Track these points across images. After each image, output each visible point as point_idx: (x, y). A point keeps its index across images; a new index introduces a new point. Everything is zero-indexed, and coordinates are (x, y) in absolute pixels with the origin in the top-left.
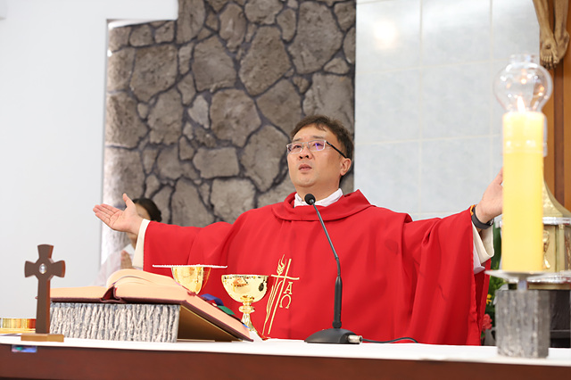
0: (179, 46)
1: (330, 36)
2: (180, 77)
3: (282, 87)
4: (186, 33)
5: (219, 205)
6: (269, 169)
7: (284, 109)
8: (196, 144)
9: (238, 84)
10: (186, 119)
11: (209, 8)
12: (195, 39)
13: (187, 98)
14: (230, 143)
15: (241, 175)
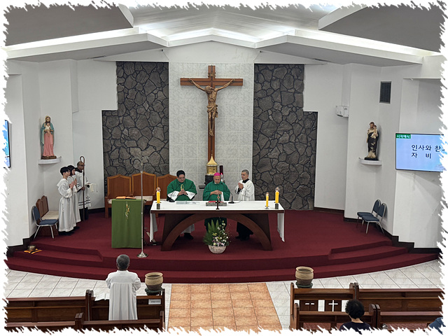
0: (119, 117)
1: (158, 119)
2: (120, 124)
3: (146, 129)
4: (121, 114)
5: (132, 153)
6: (144, 146)
7: (147, 133)
8: (125, 139)
9: (136, 127)
10: (122, 134)
11: (127, 109)
12: (124, 116)
13: (122, 129)
14: (134, 140)
15: (137, 147)
